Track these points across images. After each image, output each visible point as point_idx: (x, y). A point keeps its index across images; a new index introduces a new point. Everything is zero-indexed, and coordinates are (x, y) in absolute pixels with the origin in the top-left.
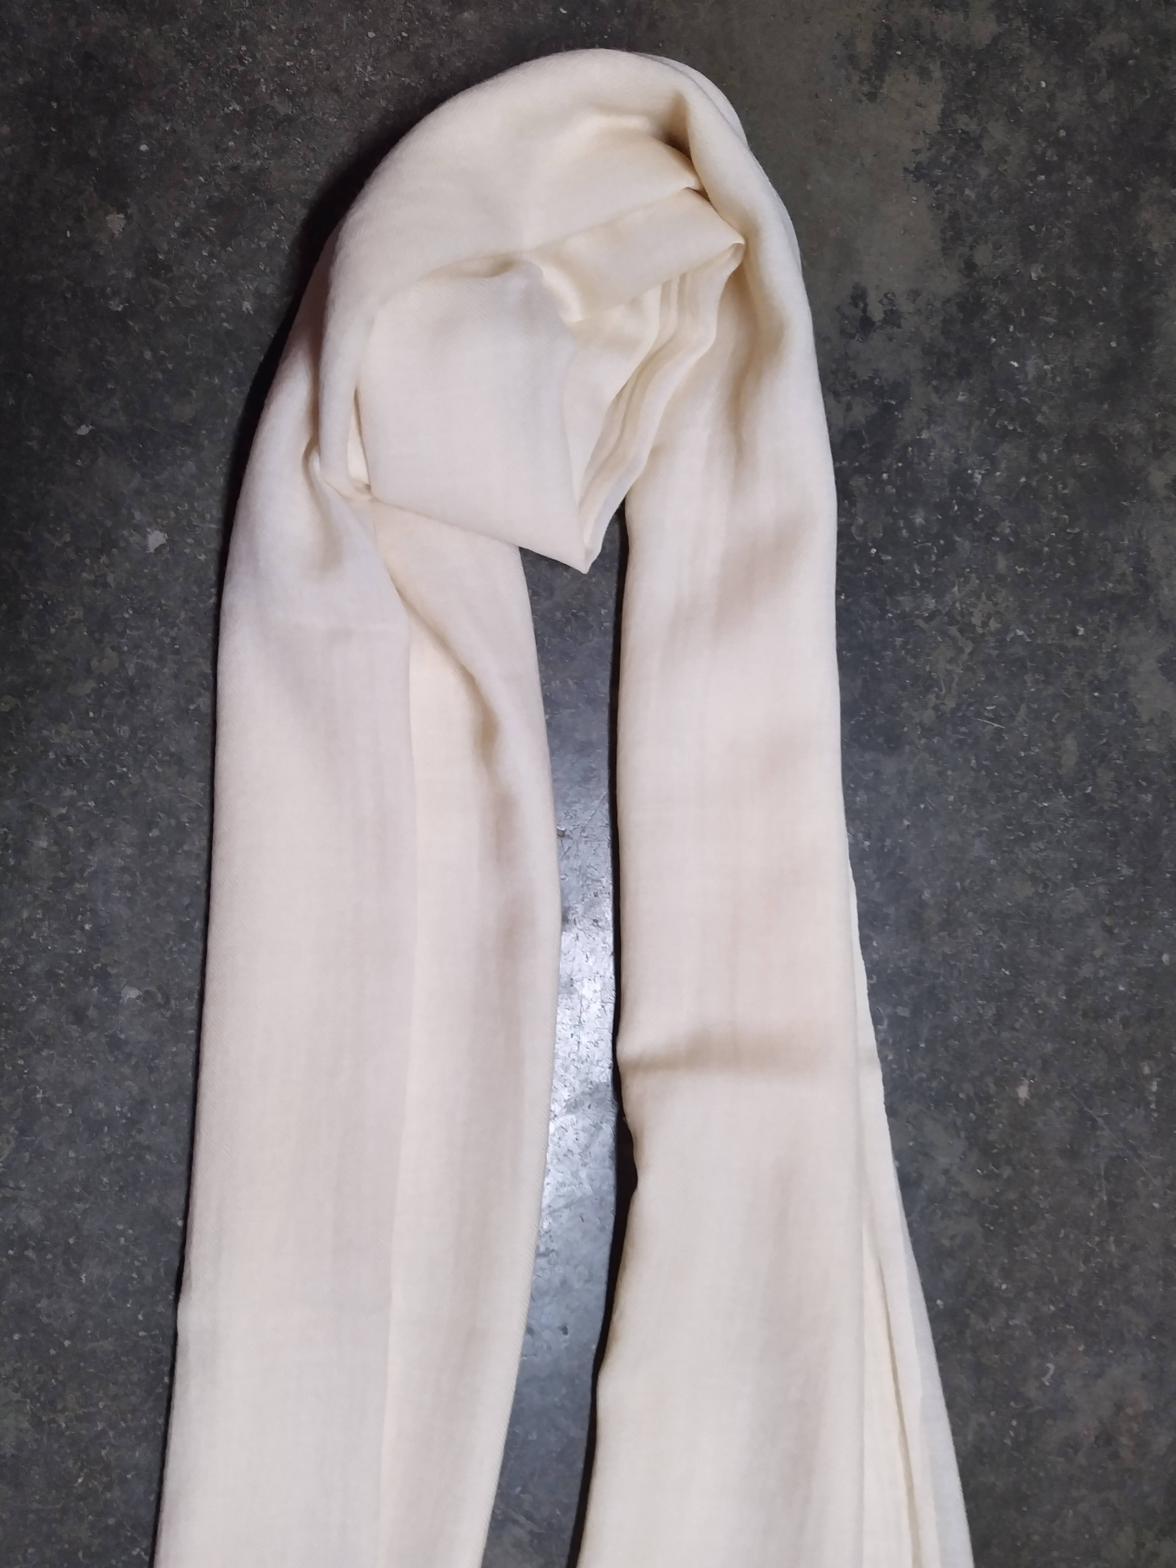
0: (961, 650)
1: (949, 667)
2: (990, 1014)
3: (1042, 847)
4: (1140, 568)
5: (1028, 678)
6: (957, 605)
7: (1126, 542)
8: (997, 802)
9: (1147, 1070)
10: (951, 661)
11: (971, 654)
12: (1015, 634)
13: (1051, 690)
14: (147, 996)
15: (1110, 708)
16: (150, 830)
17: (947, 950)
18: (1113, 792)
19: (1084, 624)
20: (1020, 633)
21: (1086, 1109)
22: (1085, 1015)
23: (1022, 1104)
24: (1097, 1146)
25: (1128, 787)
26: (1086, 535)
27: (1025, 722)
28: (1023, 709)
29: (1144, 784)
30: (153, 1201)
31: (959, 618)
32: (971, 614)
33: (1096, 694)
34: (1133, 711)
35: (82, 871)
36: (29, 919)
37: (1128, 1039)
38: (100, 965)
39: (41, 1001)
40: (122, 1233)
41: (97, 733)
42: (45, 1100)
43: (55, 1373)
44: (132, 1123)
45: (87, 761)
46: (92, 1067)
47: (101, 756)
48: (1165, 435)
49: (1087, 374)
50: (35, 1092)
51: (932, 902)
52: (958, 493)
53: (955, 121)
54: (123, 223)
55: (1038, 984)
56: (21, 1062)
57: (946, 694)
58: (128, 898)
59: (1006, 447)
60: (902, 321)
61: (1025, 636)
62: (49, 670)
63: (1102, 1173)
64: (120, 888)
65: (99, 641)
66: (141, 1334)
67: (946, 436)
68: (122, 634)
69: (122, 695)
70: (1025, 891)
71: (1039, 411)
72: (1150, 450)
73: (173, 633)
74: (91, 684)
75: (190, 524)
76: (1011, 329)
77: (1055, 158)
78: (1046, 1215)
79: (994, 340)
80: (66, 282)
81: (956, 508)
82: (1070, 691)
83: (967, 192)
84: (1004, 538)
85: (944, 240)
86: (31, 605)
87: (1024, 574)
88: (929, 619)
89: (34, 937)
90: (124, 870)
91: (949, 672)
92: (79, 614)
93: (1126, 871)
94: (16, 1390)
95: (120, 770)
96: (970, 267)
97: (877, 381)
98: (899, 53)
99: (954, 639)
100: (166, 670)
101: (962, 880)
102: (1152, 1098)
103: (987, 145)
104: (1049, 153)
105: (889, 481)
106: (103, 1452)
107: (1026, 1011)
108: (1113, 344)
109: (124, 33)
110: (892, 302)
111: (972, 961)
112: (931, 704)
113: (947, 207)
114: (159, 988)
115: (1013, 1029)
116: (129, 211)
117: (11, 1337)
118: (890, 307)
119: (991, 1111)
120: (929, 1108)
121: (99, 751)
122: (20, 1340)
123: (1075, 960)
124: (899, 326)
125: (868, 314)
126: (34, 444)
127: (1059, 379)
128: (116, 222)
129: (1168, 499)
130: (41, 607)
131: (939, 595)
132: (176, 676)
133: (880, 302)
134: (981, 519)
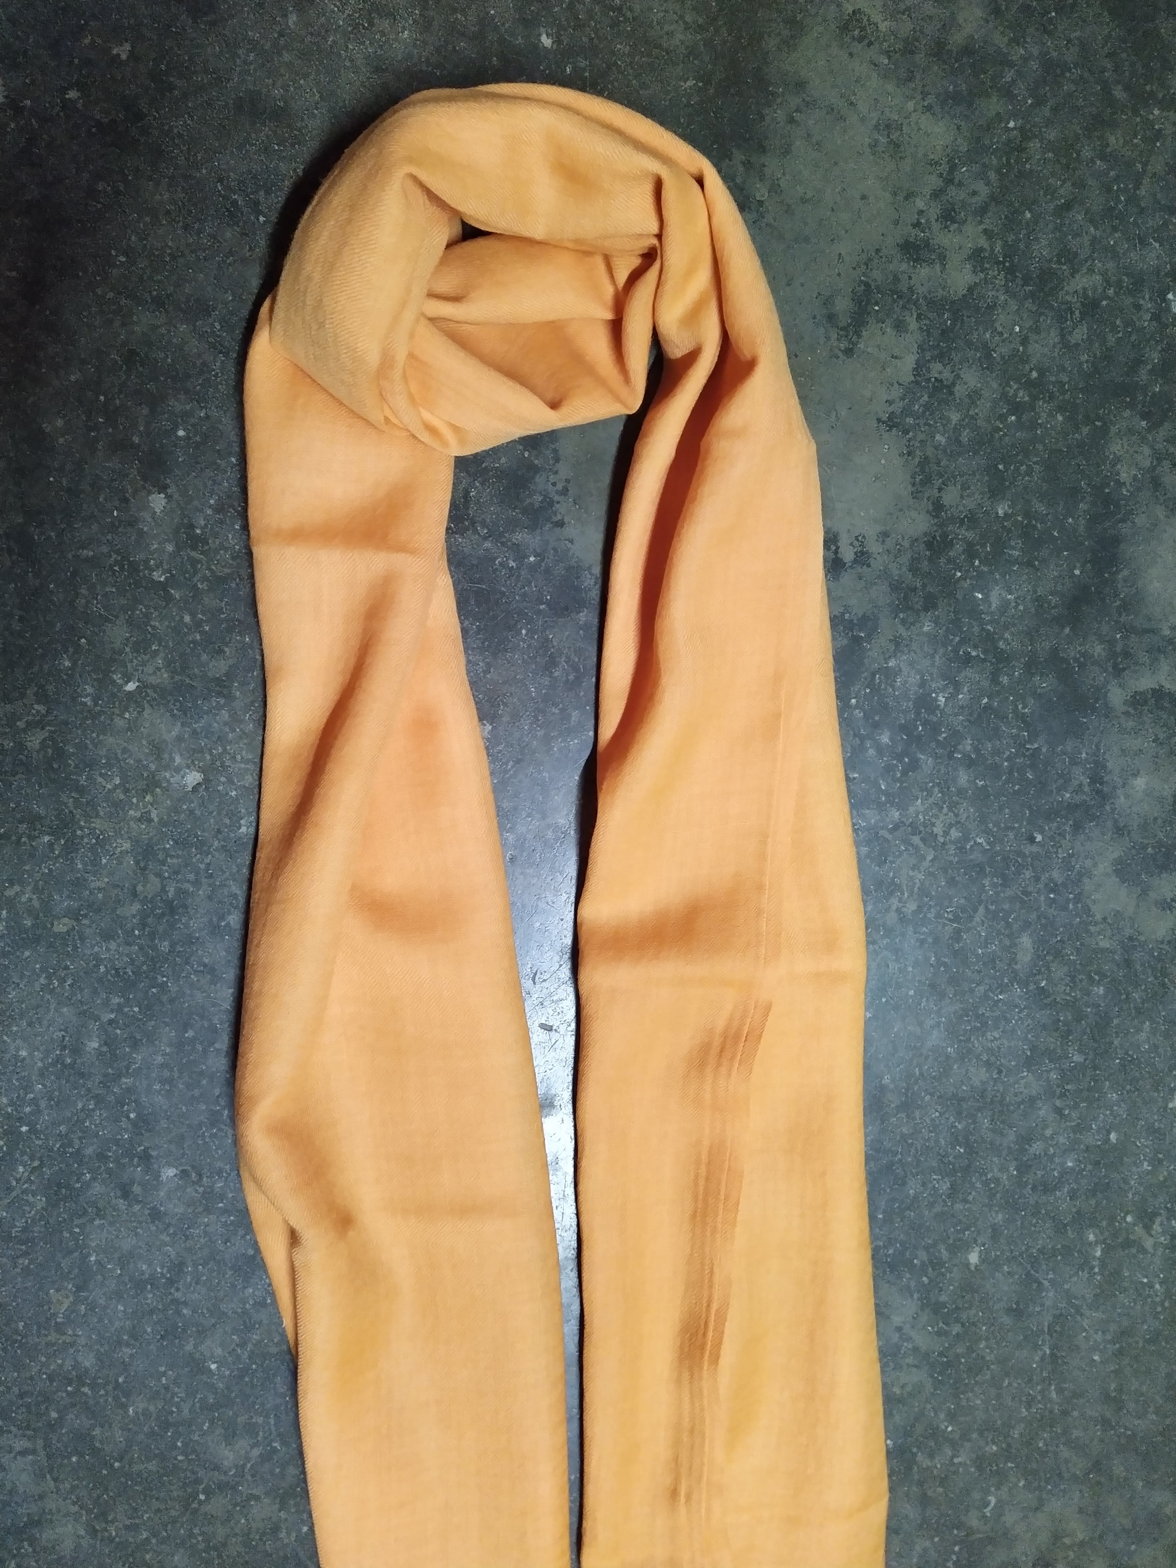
0: (923, 858)
1: (911, 873)
2: (944, 1188)
3: (997, 1036)
4: (1096, 779)
5: (986, 882)
6: (921, 817)
7: (1084, 755)
8: (955, 995)
9: (1091, 1237)
10: (915, 867)
11: (932, 861)
12: (975, 842)
13: (1009, 892)
14: (184, 1174)
15: (1065, 908)
16: (186, 1032)
17: (905, 1130)
18: (1067, 985)
19: (1042, 832)
20: (979, 841)
21: (1032, 1272)
22: (1034, 1188)
23: (973, 1268)
24: (1042, 1305)
25: (1081, 981)
26: (1044, 750)
27: (983, 922)
28: (981, 910)
29: (1097, 977)
30: (189, 1347)
31: (922, 829)
32: (933, 825)
33: (1052, 896)
34: (1087, 911)
35: (128, 1068)
36: (82, 1110)
37: (1074, 1210)
38: (142, 1148)
39: (94, 1179)
40: (164, 1374)
41: (141, 948)
42: (98, 1262)
43: (106, 1490)
44: (171, 1282)
45: (133, 972)
46: (136, 1234)
47: (145, 967)
48: (1126, 654)
49: (1049, 603)
50: (89, 1255)
51: (892, 1086)
52: (923, 715)
53: (929, 370)
54: (164, 502)
55: (991, 1161)
56: (77, 1230)
57: (908, 897)
58: (168, 1091)
59: (968, 672)
60: (872, 561)
61: (984, 844)
62: (100, 896)
63: (1046, 1329)
64: (160, 1082)
65: (144, 869)
66: (179, 1458)
67: (912, 664)
68: (163, 863)
69: (163, 915)
70: (979, 1075)
71: (1001, 638)
72: (1110, 669)
73: (207, 861)
74: (136, 907)
75: (223, 763)
76: (977, 563)
77: (1027, 399)
78: (992, 1367)
79: (959, 574)
80: (114, 556)
81: (920, 728)
82: (1026, 893)
83: (938, 437)
84: (966, 756)
85: (914, 485)
86: (86, 840)
87: (985, 787)
88: (891, 831)
89: (87, 1124)
90: (162, 1066)
91: (912, 878)
92: (127, 846)
93: (1078, 1058)
94: (74, 1503)
95: (161, 979)
96: (938, 507)
97: (847, 616)
98: (877, 308)
99: (916, 848)
100: (200, 892)
101: (920, 1066)
102: (1096, 1263)
103: (959, 390)
104: (1021, 393)
105: (857, 707)
106: (148, 1557)
107: (978, 1185)
108: (1077, 572)
109: (163, 330)
110: (862, 545)
111: (928, 1140)
112: (894, 907)
113: (918, 453)
114: (193, 1167)
115: (966, 1201)
116: (169, 491)
117: (69, 1458)
118: (860, 549)
119: (943, 1275)
120: (884, 1272)
121: (144, 963)
122: (78, 1462)
123: (1026, 1139)
124: (869, 566)
125: (839, 555)
126: (88, 700)
127: (1021, 607)
128: (158, 502)
129: (1126, 713)
130: (94, 841)
131: (902, 807)
132: (210, 898)
133: (851, 544)
134: (945, 738)
